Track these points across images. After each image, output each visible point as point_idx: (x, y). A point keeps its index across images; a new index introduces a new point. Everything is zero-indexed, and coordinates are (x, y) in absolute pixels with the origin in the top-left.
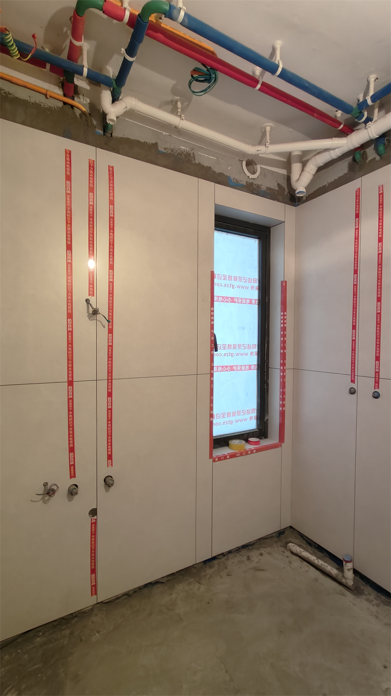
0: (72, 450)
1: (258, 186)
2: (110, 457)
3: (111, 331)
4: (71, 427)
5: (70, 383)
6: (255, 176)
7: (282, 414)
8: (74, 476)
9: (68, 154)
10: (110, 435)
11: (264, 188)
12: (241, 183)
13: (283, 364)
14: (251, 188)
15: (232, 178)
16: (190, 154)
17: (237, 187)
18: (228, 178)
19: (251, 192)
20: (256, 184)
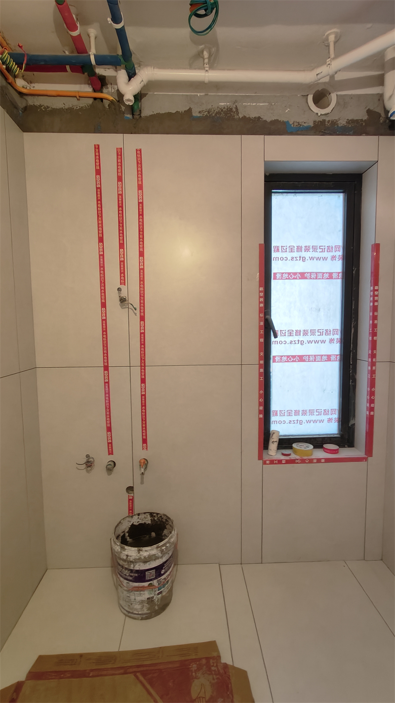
0: (109, 429)
1: (334, 123)
2: (145, 441)
3: (142, 318)
4: (108, 408)
5: (106, 368)
6: (328, 110)
7: (370, 420)
8: (112, 454)
9: (97, 148)
10: (144, 420)
11: (342, 123)
12: (305, 125)
13: (373, 356)
14: (323, 128)
15: (291, 123)
16: (231, 109)
17: (299, 132)
18: (285, 123)
19: (322, 134)
20: (329, 121)
